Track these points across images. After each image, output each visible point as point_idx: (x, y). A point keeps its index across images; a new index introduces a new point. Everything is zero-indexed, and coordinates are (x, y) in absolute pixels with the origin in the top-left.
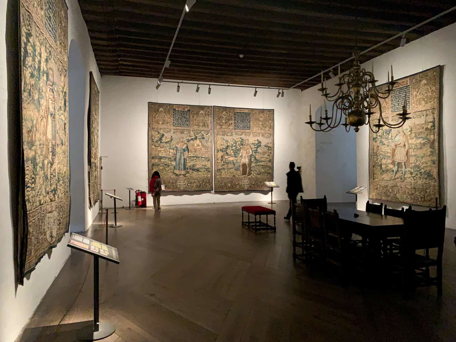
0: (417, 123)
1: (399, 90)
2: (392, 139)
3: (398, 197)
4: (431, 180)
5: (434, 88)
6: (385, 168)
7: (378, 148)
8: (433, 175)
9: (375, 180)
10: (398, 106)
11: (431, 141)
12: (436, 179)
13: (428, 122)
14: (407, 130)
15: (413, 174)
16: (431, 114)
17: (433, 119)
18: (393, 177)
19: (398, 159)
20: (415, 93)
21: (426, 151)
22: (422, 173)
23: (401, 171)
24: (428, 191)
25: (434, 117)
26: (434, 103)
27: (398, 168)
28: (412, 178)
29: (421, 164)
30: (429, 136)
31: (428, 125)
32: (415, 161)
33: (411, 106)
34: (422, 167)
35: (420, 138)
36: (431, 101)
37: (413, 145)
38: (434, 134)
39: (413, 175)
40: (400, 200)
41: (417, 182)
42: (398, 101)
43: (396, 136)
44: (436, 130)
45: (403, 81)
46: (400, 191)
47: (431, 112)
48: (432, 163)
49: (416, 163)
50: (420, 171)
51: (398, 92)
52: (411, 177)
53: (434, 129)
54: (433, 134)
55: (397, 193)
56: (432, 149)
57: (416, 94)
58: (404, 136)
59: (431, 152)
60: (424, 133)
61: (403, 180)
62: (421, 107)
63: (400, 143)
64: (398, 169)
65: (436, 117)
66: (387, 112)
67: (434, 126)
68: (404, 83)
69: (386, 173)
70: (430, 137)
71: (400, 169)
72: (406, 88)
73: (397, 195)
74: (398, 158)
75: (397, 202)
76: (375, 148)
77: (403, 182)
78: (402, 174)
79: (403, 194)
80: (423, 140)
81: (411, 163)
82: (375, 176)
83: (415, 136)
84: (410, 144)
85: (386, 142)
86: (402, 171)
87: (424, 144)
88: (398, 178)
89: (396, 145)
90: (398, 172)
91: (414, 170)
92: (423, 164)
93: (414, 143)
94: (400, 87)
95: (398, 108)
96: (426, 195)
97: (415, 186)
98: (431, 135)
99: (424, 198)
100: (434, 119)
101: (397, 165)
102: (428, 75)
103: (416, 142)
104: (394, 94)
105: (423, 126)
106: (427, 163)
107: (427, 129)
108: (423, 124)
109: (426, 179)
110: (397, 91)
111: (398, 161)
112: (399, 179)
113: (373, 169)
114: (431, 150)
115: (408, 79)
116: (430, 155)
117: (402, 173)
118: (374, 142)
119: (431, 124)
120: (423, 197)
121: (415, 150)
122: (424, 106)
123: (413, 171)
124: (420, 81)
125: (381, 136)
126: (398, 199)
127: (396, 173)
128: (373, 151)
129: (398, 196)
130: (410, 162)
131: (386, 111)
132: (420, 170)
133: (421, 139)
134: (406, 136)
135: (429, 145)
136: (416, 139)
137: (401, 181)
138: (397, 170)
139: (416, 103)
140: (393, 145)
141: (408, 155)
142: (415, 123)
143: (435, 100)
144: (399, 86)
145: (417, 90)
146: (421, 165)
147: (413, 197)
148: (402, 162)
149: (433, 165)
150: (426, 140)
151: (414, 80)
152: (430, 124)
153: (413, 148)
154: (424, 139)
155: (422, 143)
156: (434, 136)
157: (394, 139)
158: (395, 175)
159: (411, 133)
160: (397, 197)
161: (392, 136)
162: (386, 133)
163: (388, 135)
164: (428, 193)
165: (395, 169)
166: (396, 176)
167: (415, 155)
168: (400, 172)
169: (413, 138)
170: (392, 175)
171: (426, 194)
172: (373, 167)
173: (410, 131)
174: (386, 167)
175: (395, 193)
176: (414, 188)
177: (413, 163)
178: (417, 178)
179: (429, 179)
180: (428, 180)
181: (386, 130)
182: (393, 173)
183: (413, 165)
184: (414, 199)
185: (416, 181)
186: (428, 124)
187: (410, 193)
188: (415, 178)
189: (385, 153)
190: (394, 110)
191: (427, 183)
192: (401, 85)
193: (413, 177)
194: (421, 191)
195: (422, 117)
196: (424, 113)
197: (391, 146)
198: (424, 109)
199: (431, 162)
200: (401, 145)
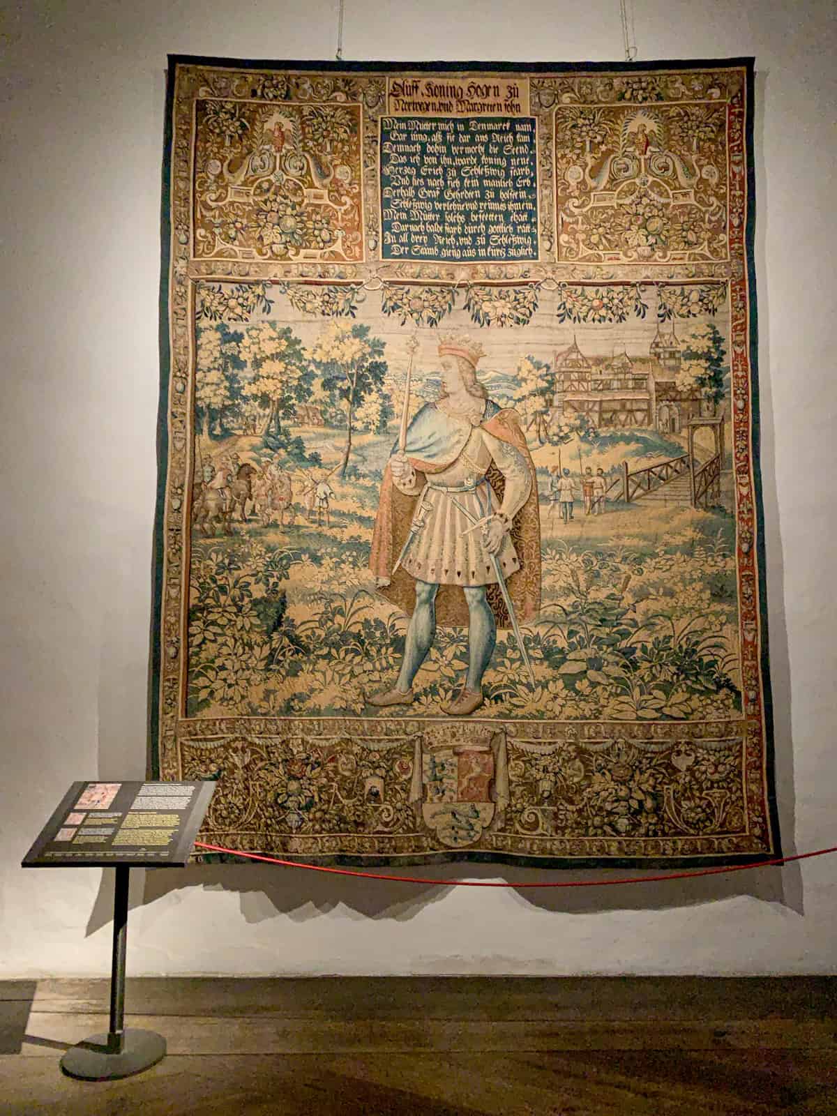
0: (588, 351)
1: (444, 133)
2: (383, 428)
3: (431, 824)
4: (701, 693)
5: (711, 174)
6: (322, 624)
7: (242, 485)
8: (712, 664)
9: (207, 714)
10: (438, 228)
11: (702, 460)
12: (740, 688)
13: (672, 355)
14: (518, 381)
15: (564, 660)
16: (695, 309)
17: (710, 344)
18: (402, 685)
19: (431, 563)
20: (574, 174)
21: (667, 518)
22: (633, 651)
23: (453, 640)
24: (682, 763)
25: (716, 332)
26: (714, 252)
27: (434, 619)
28: (560, 684)
29: (629, 599)
30: (685, 433)
31: (676, 369)
32: (582, 578)
33: (543, 245)
34: (639, 618)
35: (613, 440)
36: (691, 237)
37: (565, 482)
38: (718, 428)
39: (570, 668)
40: (448, 841)
41: (597, 714)
42: (441, 199)
43: (415, 418)
44: (731, 403)
45: (479, 82)
46: (450, 783)
47: (694, 297)
48: (707, 594)
49: (584, 595)
50: (624, 644)
51: (438, 137)
52: (555, 680)
53: (717, 397)
54: (713, 426)
55: (423, 798)
56: (706, 508)
57: (583, 182)
58: (490, 421)
59: (701, 526)
60: (648, 411)
61: (467, 705)
62: (625, 260)
63: (453, 464)
64: (433, 633)
65: (726, 332)
66: (338, 247)
67: (717, 380)
68: (491, 100)
69: (328, 657)
70: (691, 438)
71: (449, 630)
72: (501, 132)
73: (428, 809)
74: (434, 555)
75: (426, 860)
76: (218, 482)
77: (469, 714)
78: (459, 665)
79: (465, 795)
80: (637, 453)
81: (552, 593)
82: (201, 681)
83: (573, 429)
84: (544, 472)
85: (329, 447)
86: (466, 641)
87: (650, 480)
88: (433, 691)
89: (420, 475)
90: (434, 653)
91: (572, 633)
92: (642, 595)
93: (574, 467)
94: (453, 115)
95: (441, 241)
96: (669, 790)
97: (582, 742)
98: (695, 427)
99: (657, 809)
100: (717, 341)
101: (428, 601)
102: (671, 93)
103: (586, 462)
104: (401, 148)
105: (638, 369)
106: (671, 594)
107: (666, 392)
108: (643, 361)
109: (667, 688)
110: (430, 133)
111: (431, 579)
112: (443, 701)
113: (189, 635)
114: (701, 514)
115: (523, 83)
116: (692, 543)
117: (464, 657)
118: (204, 439)
119: (699, 368)
120: (649, 804)
121: (578, 512)
122: (648, 258)
123: (562, 643)
124: (613, 114)
125: (283, 403)
126: (432, 834)
127: (423, 655)
128: (192, 500)
129: (434, 814)
130: (547, 582)
131: (332, 241)
132: (625, 635)
133: (622, 448)
134: (501, 421)
135: (685, 486)
136: (585, 447)
137: (455, 709)
138: (424, 636)
139: (589, 235)
140: (398, 469)
141: (526, 536)
142: (574, 349)
143: (724, 238)
144: (447, 107)
145: (589, 160)
146: (624, 604)
147: (569, 812)
148: (459, 581)
149: (717, 607)
150: (664, 459)
151: (566, 98)
152: (685, 364)
153: (566, 497)
154: (647, 448)
155: (631, 469)
156: (720, 439)
157: (408, 429)
158: (414, 672)
159: (549, 403)
160: (425, 827)
161: (386, 413)
162: (328, 385)
163: (344, 405)
164: (684, 778)
165: (415, 627)
166: (420, 673)
167: (576, 545)
168: (450, 652)
169: (563, 439)
170: (392, 674)
171: (673, 787)
172: (190, 619)
173: (542, 392)
174: (326, 618)
175: (415, 795)
176: (581, 752)
177: (569, 591)
178: (594, 684)
179: (692, 691)
180: (679, 697)
181: (333, 363)
182: (399, 662)
183: (566, 603)
184: (581, 825)
185: (587, 708)
186: (672, 362)
187: (545, 786)
188: (582, 685)
189: (321, 523)
190: (410, 245)
191: (675, 712)
192: (461, 102)
193: (570, 681)
194: (635, 768)
195: (633, 319)
196: (650, 297)
197: (377, 475)
198: (644, 274)
199: (698, 586)
200: (453, 472)
